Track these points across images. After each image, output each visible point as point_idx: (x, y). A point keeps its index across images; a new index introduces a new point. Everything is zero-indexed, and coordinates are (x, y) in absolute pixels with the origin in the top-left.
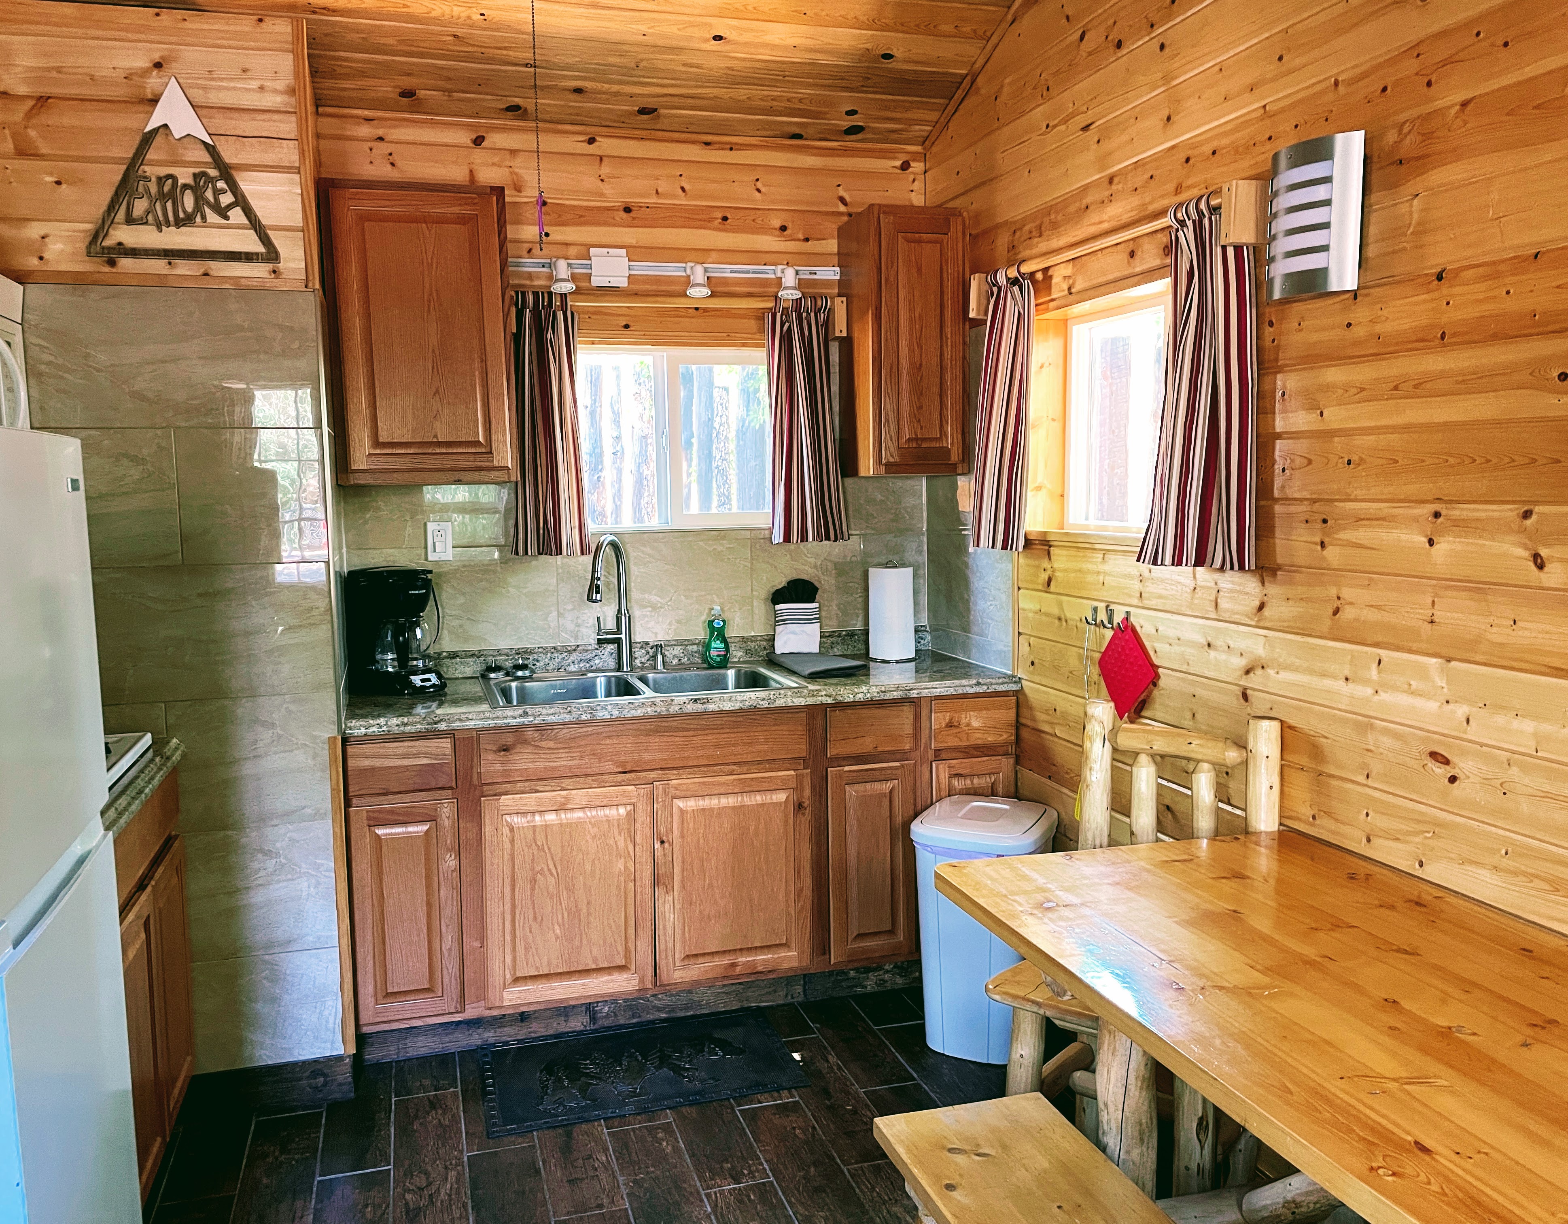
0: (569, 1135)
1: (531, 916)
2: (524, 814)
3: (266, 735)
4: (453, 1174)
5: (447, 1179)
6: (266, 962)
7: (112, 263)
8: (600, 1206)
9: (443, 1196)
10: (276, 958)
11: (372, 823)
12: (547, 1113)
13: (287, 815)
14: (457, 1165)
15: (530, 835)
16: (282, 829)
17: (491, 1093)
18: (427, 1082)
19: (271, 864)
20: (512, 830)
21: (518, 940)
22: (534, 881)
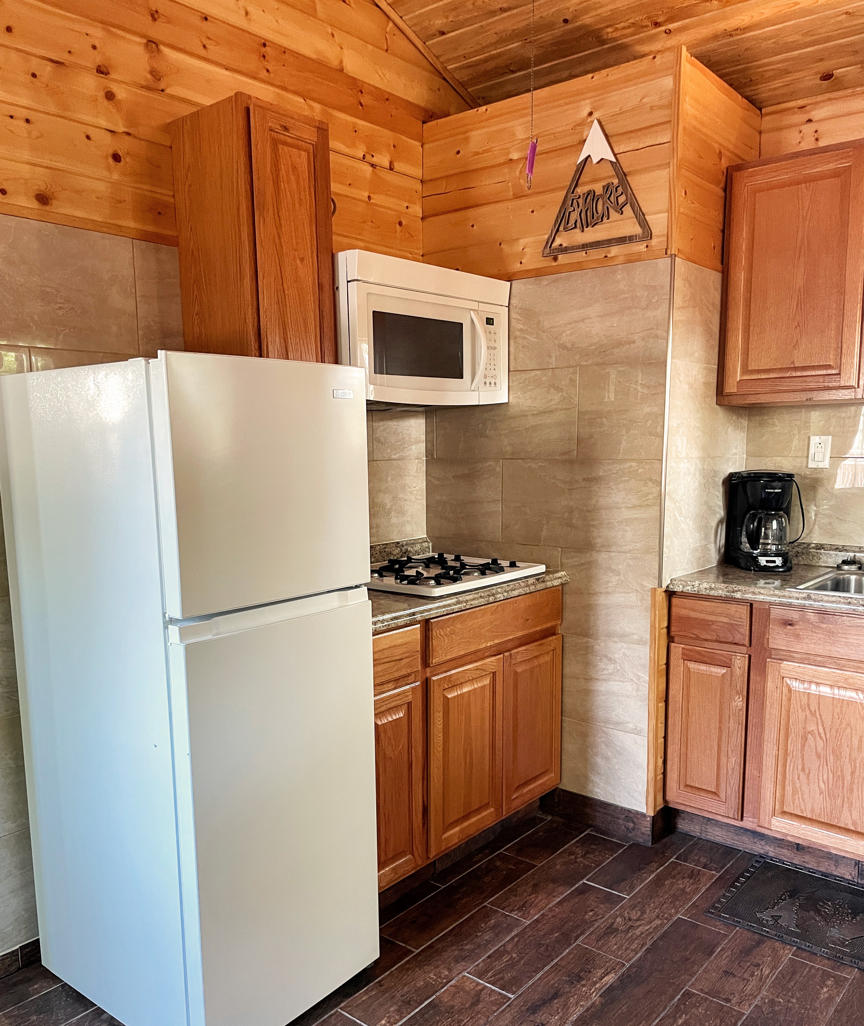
0: (759, 943)
1: (800, 767)
2: (803, 682)
3: (614, 580)
4: (658, 922)
5: (651, 922)
6: (604, 732)
7: (555, 259)
8: (728, 1000)
9: (638, 932)
10: (611, 731)
11: (685, 658)
12: (760, 922)
13: (623, 636)
14: (666, 919)
15: (805, 700)
16: (619, 645)
17: (736, 887)
18: (703, 860)
19: (611, 667)
20: (790, 691)
21: (787, 781)
22: (805, 739)
